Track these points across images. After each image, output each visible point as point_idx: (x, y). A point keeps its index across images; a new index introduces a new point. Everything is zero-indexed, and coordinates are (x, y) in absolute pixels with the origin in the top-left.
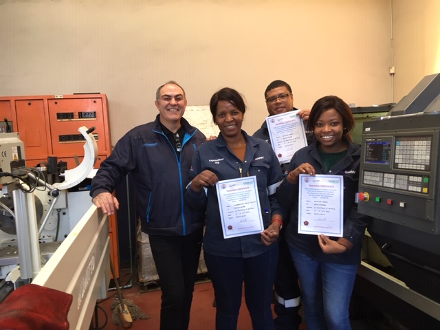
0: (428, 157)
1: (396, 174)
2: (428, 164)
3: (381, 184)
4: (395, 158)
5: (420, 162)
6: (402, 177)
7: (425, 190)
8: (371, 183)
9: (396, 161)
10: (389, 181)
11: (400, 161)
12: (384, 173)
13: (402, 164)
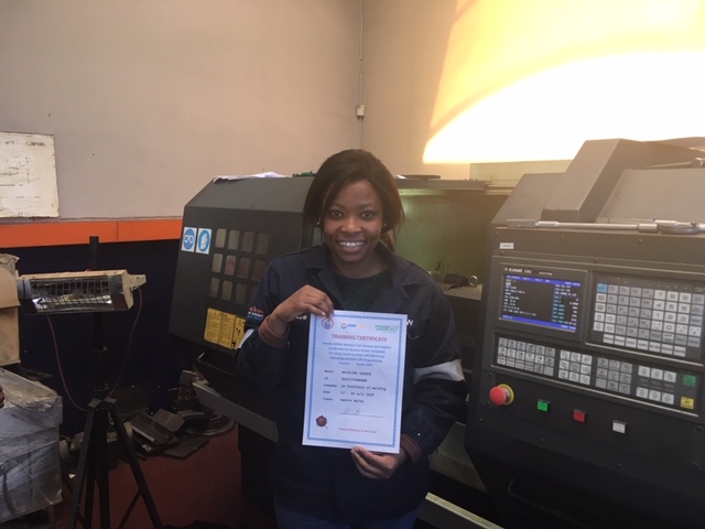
0: (697, 331)
1: (595, 353)
2: (698, 346)
3: (549, 371)
4: (592, 320)
5: (672, 338)
6: (617, 364)
7: (689, 403)
8: (519, 366)
9: (597, 327)
10: (575, 368)
11: (610, 328)
12: (559, 348)
13: (614, 334)
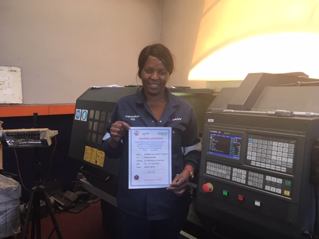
0: (291, 161)
2: (291, 167)
4: (246, 155)
5: (280, 163)
6: (257, 174)
7: (287, 193)
9: (249, 158)
10: (239, 176)
11: (254, 158)
12: (233, 167)
13: (256, 161)
